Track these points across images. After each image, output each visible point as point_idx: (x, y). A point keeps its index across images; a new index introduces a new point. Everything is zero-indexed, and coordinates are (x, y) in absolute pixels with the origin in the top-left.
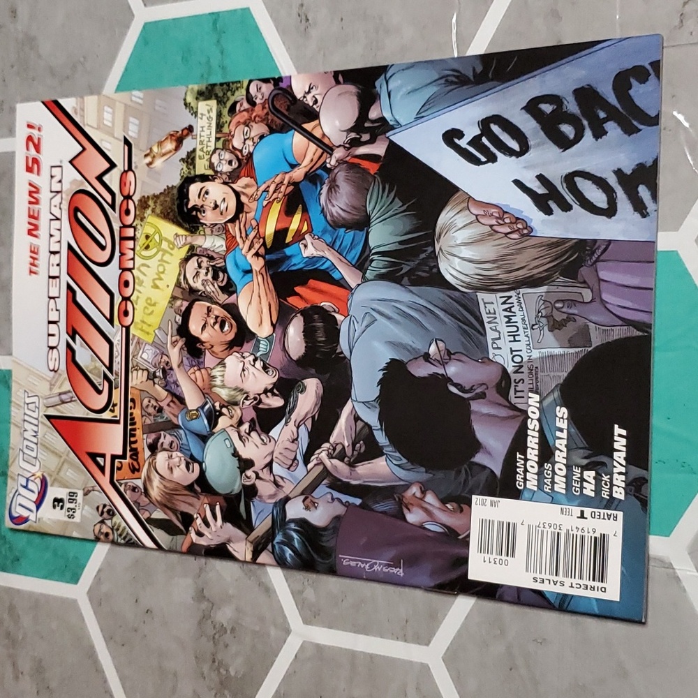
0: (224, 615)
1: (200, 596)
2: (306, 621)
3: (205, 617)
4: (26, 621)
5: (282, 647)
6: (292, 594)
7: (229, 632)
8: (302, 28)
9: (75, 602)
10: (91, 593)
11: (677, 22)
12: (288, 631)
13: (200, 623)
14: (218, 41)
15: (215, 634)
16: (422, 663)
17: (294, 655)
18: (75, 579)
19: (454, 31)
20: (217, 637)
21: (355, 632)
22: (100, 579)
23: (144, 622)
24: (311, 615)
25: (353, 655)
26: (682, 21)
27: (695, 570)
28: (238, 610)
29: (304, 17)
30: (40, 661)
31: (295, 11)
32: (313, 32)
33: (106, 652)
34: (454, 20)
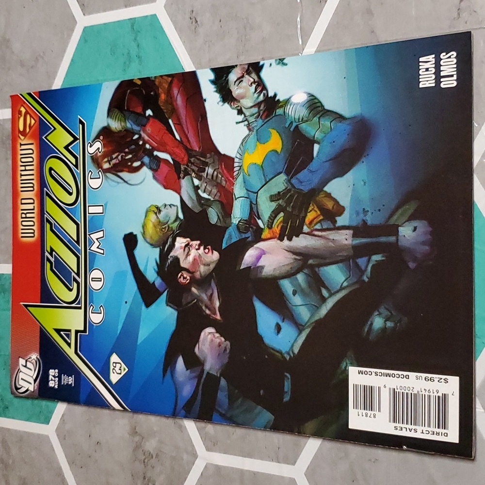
0: (151, 445)
1: (134, 432)
2: (208, 449)
3: (137, 447)
4: (14, 451)
5: (192, 467)
6: (197, 429)
7: (154, 457)
8: (194, 28)
9: (47, 437)
10: (58, 431)
11: (456, 15)
12: (195, 456)
13: (134, 450)
14: (135, 39)
15: (145, 459)
16: (290, 478)
17: (201, 473)
18: (47, 421)
19: (299, 26)
20: (146, 461)
21: (242, 456)
22: (64, 420)
23: (96, 451)
24: (212, 445)
25: (242, 472)
26: (459, 14)
27: (482, 408)
28: (161, 442)
29: (194, 20)
30: (24, 479)
31: (188, 16)
32: (201, 30)
33: (70, 472)
34: (299, 19)
